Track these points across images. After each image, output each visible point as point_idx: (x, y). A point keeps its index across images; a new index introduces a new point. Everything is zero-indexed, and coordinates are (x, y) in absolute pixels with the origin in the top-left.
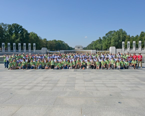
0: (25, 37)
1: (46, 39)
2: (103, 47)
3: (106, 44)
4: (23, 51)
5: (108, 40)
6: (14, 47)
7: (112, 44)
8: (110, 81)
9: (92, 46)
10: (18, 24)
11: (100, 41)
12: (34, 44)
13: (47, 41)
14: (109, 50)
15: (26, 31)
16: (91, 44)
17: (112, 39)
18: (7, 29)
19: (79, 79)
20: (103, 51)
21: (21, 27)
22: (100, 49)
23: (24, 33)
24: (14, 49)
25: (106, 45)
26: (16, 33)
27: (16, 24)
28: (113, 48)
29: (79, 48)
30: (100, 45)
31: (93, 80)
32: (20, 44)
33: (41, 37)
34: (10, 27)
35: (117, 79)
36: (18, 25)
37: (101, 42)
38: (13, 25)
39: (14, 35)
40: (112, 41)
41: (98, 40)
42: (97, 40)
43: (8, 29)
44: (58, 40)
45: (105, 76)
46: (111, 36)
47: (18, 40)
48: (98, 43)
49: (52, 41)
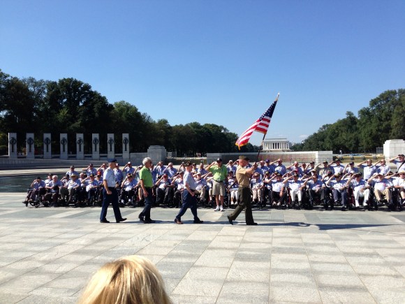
0: (97, 115)
1: (165, 122)
2: (363, 143)
3: (374, 132)
4: (91, 157)
5: (380, 120)
6: (61, 146)
7: (394, 131)
8: (347, 263)
9: (323, 140)
10: (78, 80)
11: (350, 123)
12: (125, 136)
13: (170, 128)
14: (382, 153)
15: (103, 100)
16: (317, 132)
17: (394, 116)
18: (44, 96)
19: (220, 248)
20: (361, 156)
21: (87, 87)
22: (351, 149)
23: (96, 106)
24: (64, 151)
25: (371, 135)
26: (72, 104)
27: (70, 80)
28: (397, 145)
29: (276, 145)
30: (353, 135)
31: (275, 256)
32: (80, 136)
33: (148, 114)
34: (53, 88)
35: (378, 255)
36: (77, 84)
37: (354, 127)
38: (62, 82)
39: (64, 112)
40: (394, 123)
41: (344, 120)
42: (340, 122)
43: (48, 94)
44: (206, 125)
45: (331, 242)
46: (389, 106)
47: (77, 124)
48: (343, 128)
49: (187, 125)
